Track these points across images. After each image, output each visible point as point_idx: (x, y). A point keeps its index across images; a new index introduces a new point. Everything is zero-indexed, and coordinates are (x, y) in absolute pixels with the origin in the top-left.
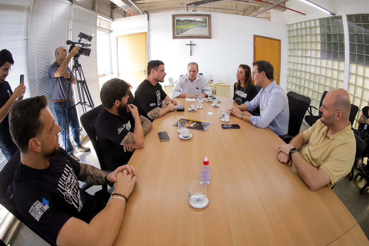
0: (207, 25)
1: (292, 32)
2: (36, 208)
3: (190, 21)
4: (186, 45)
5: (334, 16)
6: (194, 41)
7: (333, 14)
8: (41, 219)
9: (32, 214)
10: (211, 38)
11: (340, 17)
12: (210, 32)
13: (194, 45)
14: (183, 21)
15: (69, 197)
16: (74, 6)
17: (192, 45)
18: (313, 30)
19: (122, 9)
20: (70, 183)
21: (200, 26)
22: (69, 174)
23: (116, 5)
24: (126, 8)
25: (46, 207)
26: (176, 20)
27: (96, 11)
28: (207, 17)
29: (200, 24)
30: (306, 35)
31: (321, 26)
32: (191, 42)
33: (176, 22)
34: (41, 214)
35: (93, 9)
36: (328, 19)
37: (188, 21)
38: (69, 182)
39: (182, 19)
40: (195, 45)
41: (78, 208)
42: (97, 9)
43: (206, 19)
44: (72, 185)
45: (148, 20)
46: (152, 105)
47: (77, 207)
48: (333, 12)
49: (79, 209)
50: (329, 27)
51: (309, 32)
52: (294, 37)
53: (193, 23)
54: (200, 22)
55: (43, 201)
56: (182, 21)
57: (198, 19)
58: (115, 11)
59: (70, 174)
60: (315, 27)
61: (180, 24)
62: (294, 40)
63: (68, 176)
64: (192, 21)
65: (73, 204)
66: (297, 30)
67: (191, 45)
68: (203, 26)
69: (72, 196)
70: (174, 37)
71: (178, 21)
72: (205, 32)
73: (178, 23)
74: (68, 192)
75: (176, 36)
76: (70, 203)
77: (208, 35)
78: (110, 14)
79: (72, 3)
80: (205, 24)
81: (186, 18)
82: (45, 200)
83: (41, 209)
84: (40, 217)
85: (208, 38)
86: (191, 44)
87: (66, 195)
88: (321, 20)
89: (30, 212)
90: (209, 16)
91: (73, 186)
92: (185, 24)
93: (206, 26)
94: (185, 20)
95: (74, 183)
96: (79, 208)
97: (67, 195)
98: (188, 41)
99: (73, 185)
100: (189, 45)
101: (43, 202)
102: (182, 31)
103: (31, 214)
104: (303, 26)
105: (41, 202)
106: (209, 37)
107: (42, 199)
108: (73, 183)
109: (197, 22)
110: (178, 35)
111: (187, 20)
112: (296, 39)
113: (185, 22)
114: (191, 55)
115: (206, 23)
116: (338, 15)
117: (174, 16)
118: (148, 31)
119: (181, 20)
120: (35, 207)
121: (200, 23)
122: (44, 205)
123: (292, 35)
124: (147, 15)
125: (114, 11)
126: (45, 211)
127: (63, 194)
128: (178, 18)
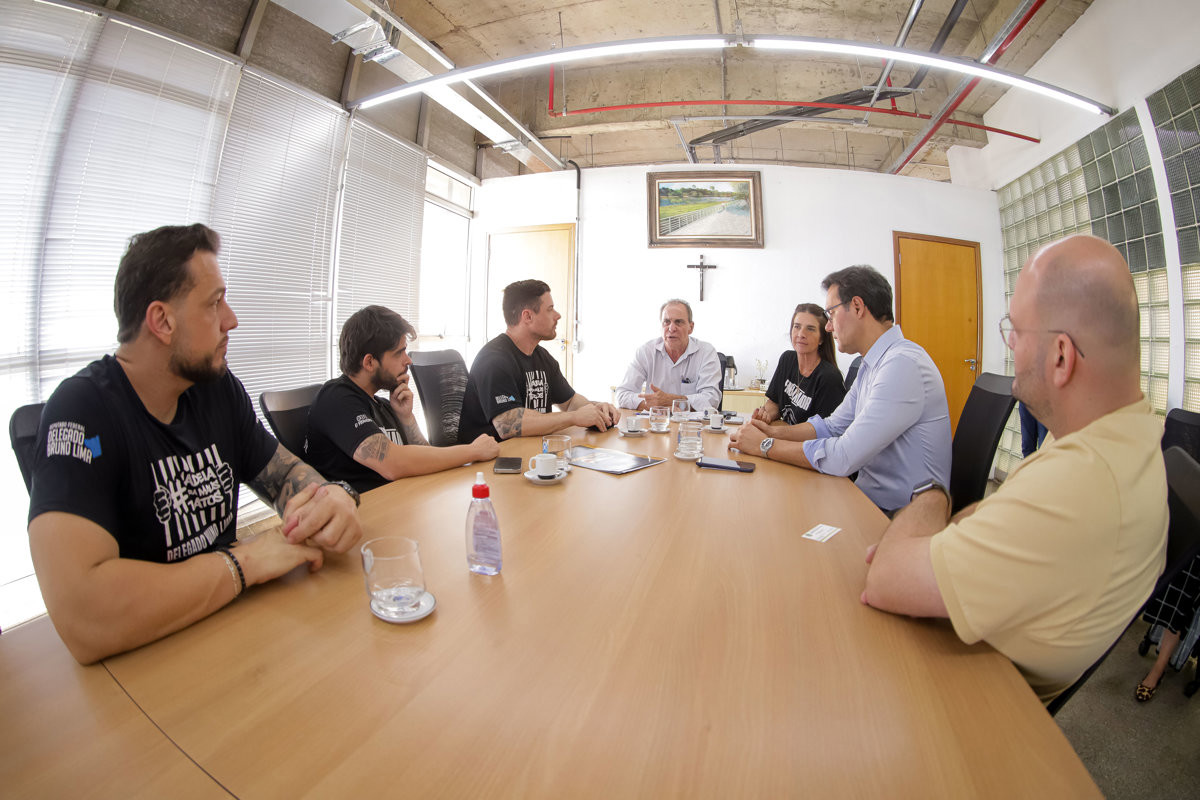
0: (749, 204)
1: (1010, 212)
2: (66, 433)
3: (701, 194)
4: (689, 266)
5: (1114, 117)
6: (713, 255)
7: (1111, 112)
8: (54, 457)
9: (51, 435)
10: (762, 246)
11: (1130, 118)
12: (759, 228)
13: (710, 267)
14: (678, 194)
15: (167, 506)
16: (354, 122)
17: (705, 267)
18: (1067, 186)
19: (502, 149)
20: (197, 488)
21: (728, 209)
22: (205, 470)
23: (488, 139)
24: (514, 148)
25: (86, 455)
26: (660, 190)
27: (425, 146)
28: (750, 180)
29: (727, 202)
30: (1050, 210)
31: (1088, 168)
32: (702, 257)
33: (657, 196)
34: (64, 450)
35: (417, 140)
36: (1099, 134)
37: (695, 193)
38: (196, 484)
39: (676, 185)
40: (715, 267)
41: (172, 548)
42: (430, 142)
43: (746, 186)
44: (201, 498)
45: (579, 187)
46: (501, 400)
47: (169, 543)
48: (1109, 104)
49: (170, 552)
50: (1106, 163)
51: (1055, 201)
52: (1017, 226)
53: (708, 198)
54: (728, 195)
55: (93, 440)
56: (675, 192)
57: (724, 186)
58: (489, 156)
59: (209, 469)
60: (1071, 176)
61: (670, 203)
62: (1018, 237)
63: (200, 471)
64: (704, 193)
65: (163, 526)
66: (1024, 200)
67: (702, 267)
68: (739, 208)
69: (176, 510)
70: (653, 243)
71: (665, 192)
72: (744, 226)
73: (664, 198)
74: (174, 495)
75: (658, 237)
76: (160, 518)
77: (753, 237)
78: (471, 163)
79: (348, 114)
80: (743, 203)
81: (688, 184)
82: (96, 441)
83: (72, 444)
84: (57, 453)
85: (753, 247)
86: (702, 263)
87: (162, 494)
88: (1083, 144)
89: (51, 427)
90: (756, 177)
91: (202, 503)
92: (684, 203)
93: (746, 208)
94: (684, 190)
95: (208, 498)
96: (175, 550)
97: (165, 498)
98: (693, 255)
99: (204, 500)
100: (697, 267)
101: (88, 442)
102: (677, 223)
103: (50, 433)
104: (1040, 183)
105: (88, 436)
106: (757, 242)
107: (94, 436)
108: (205, 496)
109: (719, 195)
110: (664, 235)
111: (689, 191)
112: (1023, 232)
113: (686, 196)
114: (702, 300)
115: (747, 198)
116: (1123, 109)
117: (651, 179)
118: (576, 222)
119: (672, 191)
120: (66, 430)
121: (729, 199)
122: (84, 446)
123: (1010, 221)
124: (575, 171)
125: (484, 155)
126: (74, 455)
127: (158, 486)
128: (663, 184)
